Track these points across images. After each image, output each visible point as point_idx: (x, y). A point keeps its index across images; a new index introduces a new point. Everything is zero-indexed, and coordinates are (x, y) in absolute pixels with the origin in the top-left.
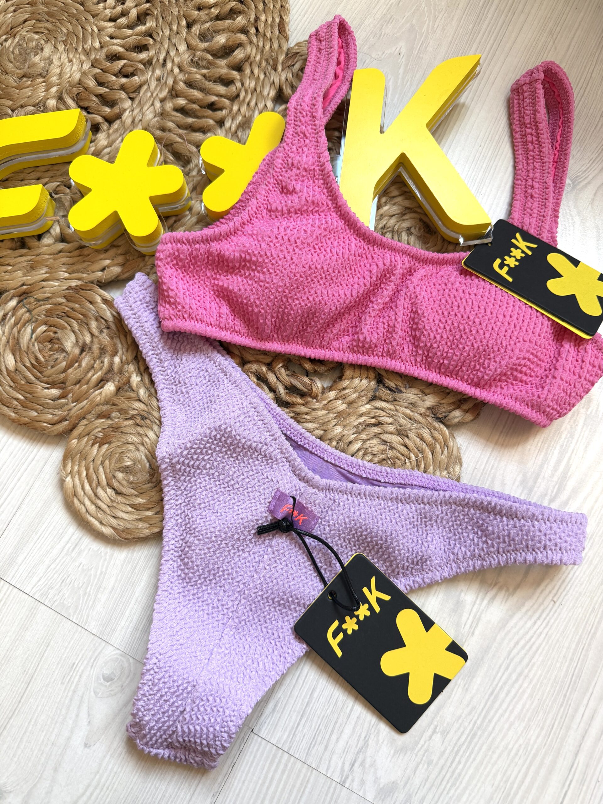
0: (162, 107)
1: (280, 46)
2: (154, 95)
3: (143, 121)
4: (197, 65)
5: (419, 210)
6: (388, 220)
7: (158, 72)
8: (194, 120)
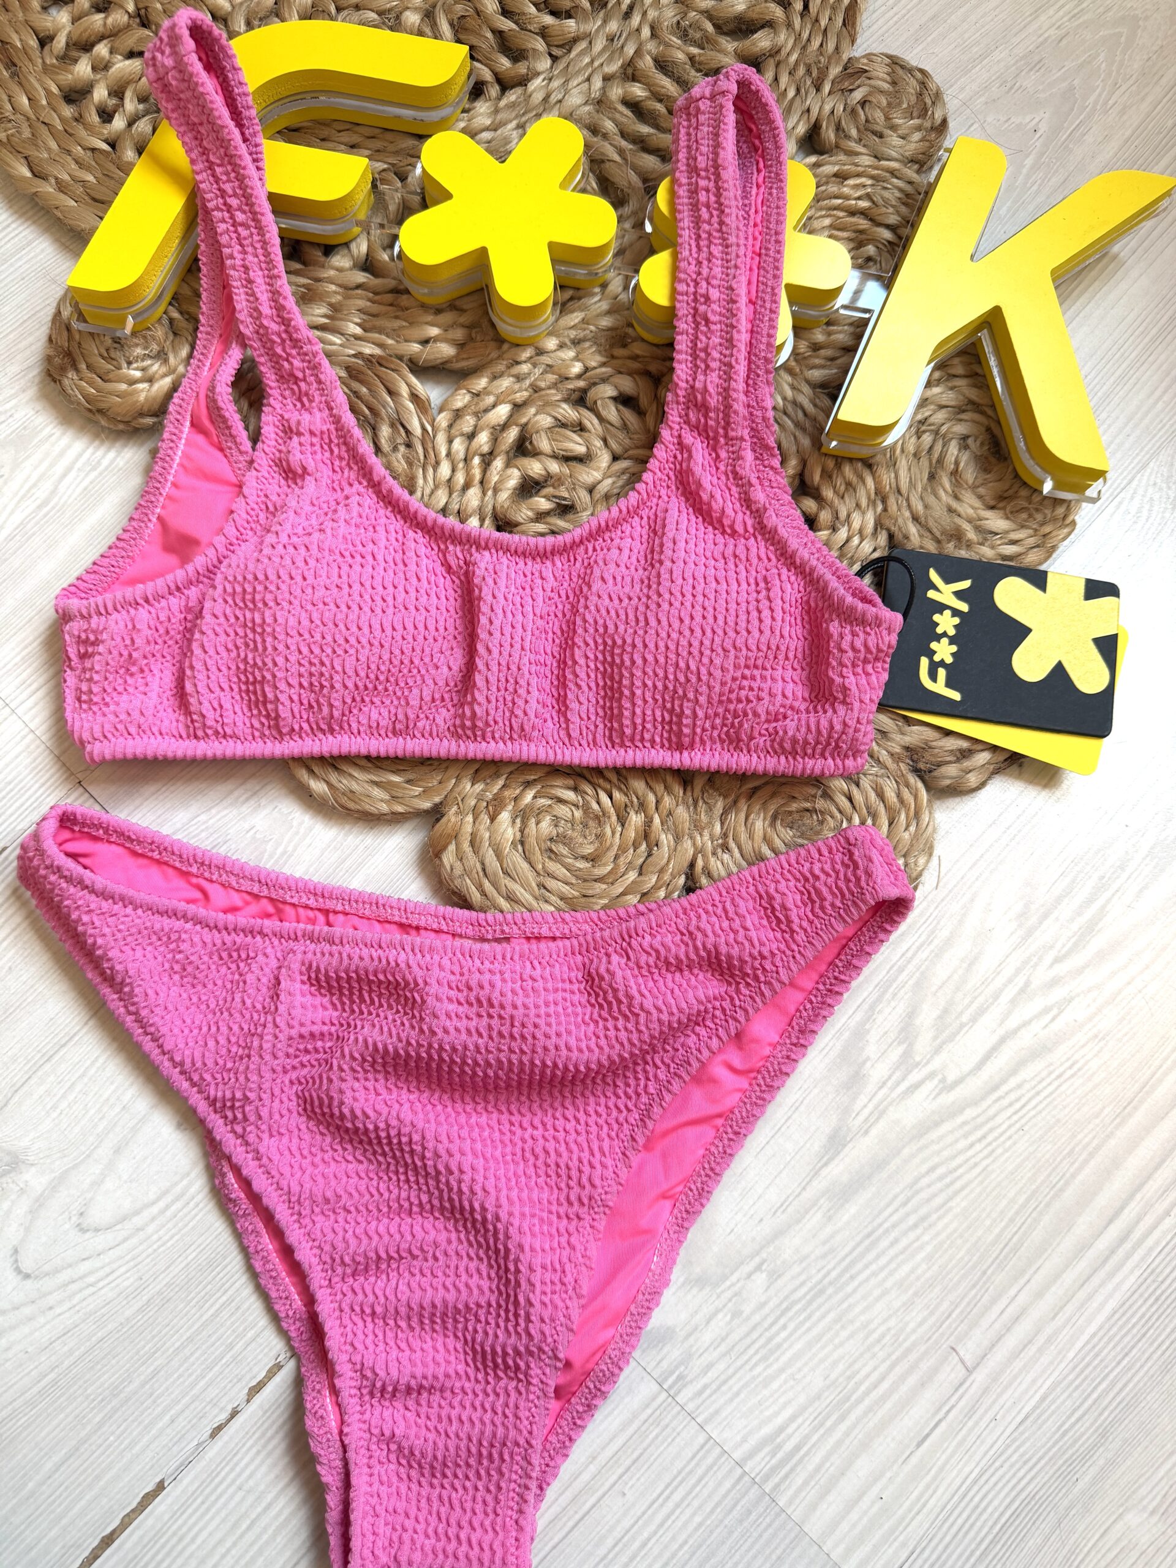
0: (603, 88)
1: (837, 48)
2: (596, 64)
3: (564, 103)
4: (684, 35)
5: (990, 412)
6: (935, 412)
7: (613, 26)
8: (652, 131)
